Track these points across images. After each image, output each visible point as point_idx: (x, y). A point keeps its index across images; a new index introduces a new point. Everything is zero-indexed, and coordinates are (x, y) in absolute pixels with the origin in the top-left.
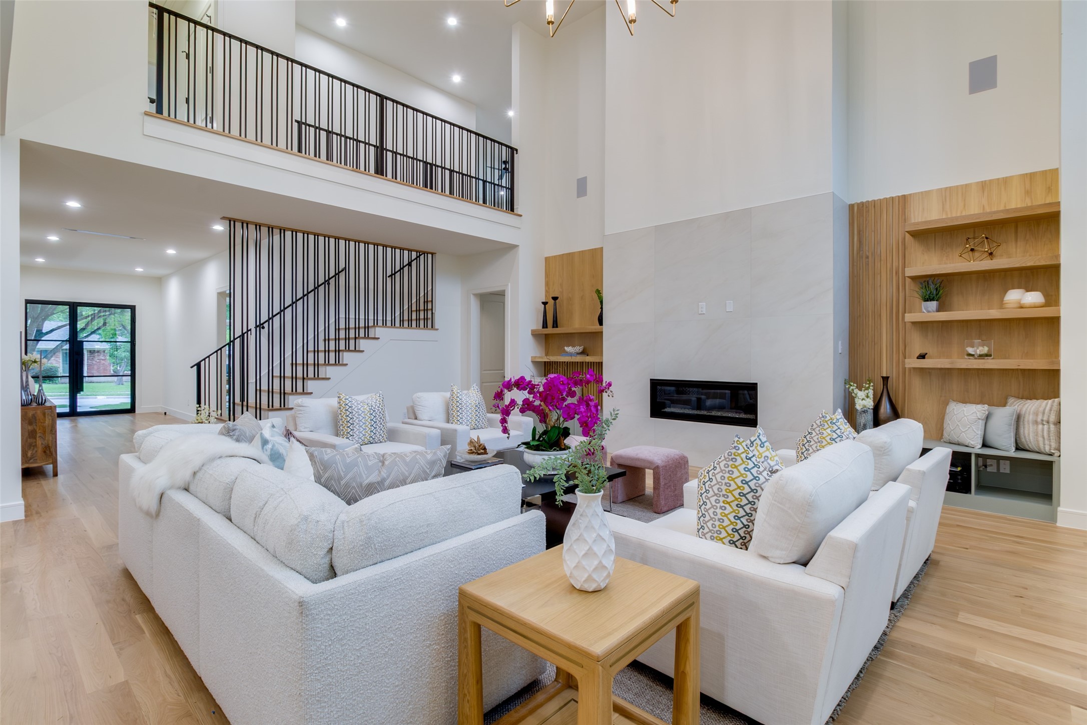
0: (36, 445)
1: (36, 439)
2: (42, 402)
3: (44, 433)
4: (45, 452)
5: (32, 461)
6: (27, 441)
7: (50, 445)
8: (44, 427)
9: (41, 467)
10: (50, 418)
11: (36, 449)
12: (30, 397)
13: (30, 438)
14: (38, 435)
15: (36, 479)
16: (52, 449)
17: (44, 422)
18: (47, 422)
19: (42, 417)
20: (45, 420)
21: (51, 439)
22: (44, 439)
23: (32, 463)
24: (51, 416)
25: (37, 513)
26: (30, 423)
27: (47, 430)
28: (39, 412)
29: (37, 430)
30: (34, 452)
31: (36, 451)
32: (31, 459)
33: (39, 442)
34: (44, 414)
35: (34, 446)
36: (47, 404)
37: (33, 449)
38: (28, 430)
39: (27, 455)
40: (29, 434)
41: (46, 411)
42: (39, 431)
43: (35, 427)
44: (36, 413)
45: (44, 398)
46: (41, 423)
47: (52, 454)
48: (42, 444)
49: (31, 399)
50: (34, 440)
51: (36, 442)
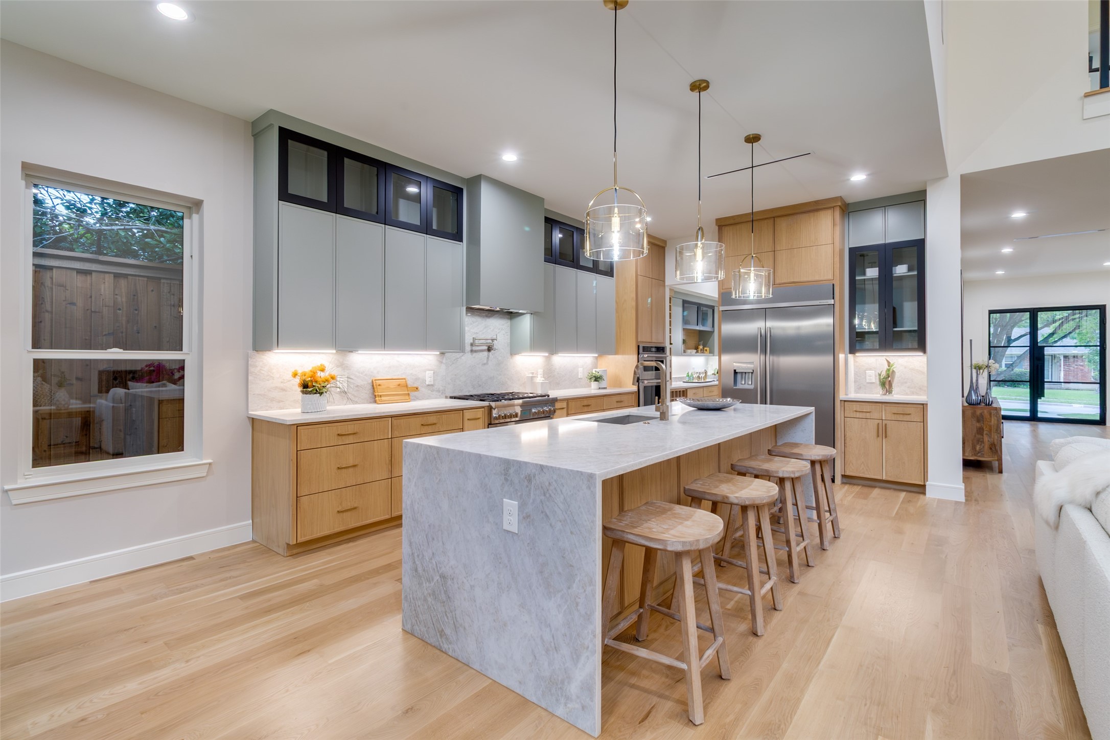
0: (983, 441)
1: (983, 435)
2: (989, 403)
3: (990, 431)
4: (991, 449)
5: (979, 454)
6: (975, 436)
7: (996, 443)
8: (990, 426)
9: (990, 462)
10: (996, 418)
11: (983, 445)
12: (979, 398)
13: (978, 434)
14: (985, 432)
15: (983, 472)
16: (998, 448)
17: (991, 422)
18: (992, 422)
19: (989, 417)
20: (991, 420)
21: (996, 437)
22: (990, 437)
23: (979, 456)
24: (996, 416)
25: (976, 500)
26: (978, 421)
27: (993, 429)
28: (985, 411)
29: (984, 428)
30: (982, 447)
31: (984, 447)
32: (979, 453)
33: (986, 439)
34: (990, 414)
35: (981, 442)
36: (994, 405)
37: (981, 445)
38: (977, 427)
39: (975, 448)
40: (977, 431)
41: (992, 411)
42: (986, 429)
43: (982, 424)
44: (984, 412)
45: (991, 400)
46: (988, 422)
47: (997, 451)
48: (988, 441)
49: (980, 400)
50: (982, 437)
51: (983, 439)
